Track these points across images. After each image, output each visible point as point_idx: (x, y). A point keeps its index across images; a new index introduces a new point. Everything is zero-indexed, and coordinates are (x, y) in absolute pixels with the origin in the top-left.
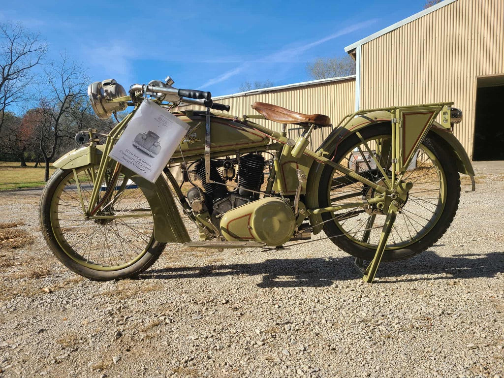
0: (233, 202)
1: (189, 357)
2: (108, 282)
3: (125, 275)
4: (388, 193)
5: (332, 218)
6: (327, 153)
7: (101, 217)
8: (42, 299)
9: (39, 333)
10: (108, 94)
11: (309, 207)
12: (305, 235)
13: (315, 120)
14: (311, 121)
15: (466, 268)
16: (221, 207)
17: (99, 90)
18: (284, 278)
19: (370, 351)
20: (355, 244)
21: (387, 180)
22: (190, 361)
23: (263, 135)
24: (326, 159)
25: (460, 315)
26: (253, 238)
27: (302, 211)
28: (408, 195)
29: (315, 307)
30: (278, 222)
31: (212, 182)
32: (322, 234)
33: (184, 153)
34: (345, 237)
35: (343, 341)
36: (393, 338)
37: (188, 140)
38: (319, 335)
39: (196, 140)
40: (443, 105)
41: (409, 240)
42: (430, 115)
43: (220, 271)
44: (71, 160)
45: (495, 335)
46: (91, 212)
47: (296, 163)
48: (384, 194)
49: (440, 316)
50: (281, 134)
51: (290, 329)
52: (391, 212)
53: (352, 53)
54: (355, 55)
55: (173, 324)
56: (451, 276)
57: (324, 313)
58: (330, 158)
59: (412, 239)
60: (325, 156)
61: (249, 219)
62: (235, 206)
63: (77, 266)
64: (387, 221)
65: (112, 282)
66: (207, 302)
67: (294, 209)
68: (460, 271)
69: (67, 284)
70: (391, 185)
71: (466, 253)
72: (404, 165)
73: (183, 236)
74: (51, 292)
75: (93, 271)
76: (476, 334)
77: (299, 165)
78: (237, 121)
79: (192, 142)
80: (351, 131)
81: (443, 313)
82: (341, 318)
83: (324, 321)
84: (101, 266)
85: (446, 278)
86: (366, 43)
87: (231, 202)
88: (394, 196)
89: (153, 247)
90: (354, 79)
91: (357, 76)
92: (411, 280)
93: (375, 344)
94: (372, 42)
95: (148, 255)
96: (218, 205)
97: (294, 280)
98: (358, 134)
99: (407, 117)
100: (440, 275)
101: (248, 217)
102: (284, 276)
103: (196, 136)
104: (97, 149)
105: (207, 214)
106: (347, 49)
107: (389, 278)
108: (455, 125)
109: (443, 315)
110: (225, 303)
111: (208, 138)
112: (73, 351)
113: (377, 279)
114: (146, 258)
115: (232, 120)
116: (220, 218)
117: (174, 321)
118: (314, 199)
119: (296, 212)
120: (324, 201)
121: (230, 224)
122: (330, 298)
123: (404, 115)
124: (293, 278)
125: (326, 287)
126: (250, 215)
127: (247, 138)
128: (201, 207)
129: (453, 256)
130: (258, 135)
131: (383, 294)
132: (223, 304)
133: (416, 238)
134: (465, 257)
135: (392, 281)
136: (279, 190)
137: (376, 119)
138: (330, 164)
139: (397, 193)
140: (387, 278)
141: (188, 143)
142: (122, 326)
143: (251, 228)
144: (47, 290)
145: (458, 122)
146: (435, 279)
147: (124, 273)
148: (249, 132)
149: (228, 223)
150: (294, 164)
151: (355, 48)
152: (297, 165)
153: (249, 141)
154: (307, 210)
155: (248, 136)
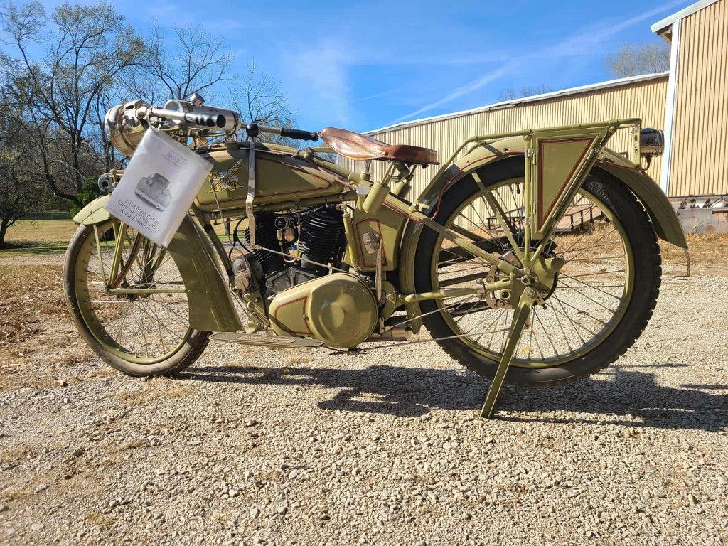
0: (292, 278)
1: (123, 499)
2: (138, 379)
3: (160, 372)
4: (517, 274)
7: (127, 291)
8: (47, 394)
10: (128, 121)
11: (400, 291)
12: (396, 333)
13: (395, 154)
15: (682, 410)
16: (276, 284)
17: (119, 117)
18: (367, 397)
19: (375, 530)
20: (474, 354)
21: (518, 253)
22: (120, 505)
23: (332, 177)
24: (423, 217)
25: (583, 492)
26: (310, 334)
27: (389, 296)
28: (556, 275)
29: (364, 448)
30: (342, 312)
31: (258, 247)
32: (424, 332)
33: (221, 205)
34: (458, 342)
35: (353, 507)
36: (431, 515)
37: (227, 186)
38: (327, 493)
39: (238, 186)
40: (617, 125)
41: (567, 354)
42: (586, 143)
43: (292, 377)
44: (92, 213)
45: (613, 536)
46: (114, 282)
47: (378, 221)
48: (511, 275)
49: (549, 488)
50: (362, 176)
51: (296, 477)
52: (522, 305)
53: (666, 32)
54: (670, 36)
55: (156, 447)
57: (369, 458)
58: (430, 216)
59: (572, 352)
60: (424, 211)
61: (305, 302)
62: (295, 284)
63: (106, 354)
64: (515, 320)
65: (143, 379)
66: (228, 422)
67: (375, 292)
68: (665, 414)
70: (524, 261)
71: (714, 383)
72: (539, 228)
73: (232, 324)
74: (65, 385)
75: (123, 361)
76: (579, 530)
77: (381, 225)
78: (298, 157)
79: (232, 189)
80: (464, 171)
81: (557, 483)
82: (386, 470)
83: (354, 472)
84: (135, 357)
85: (633, 424)
86: (691, 15)
87: (289, 278)
88: (525, 280)
89: (192, 336)
90: (666, 78)
91: (672, 73)
92: (561, 421)
93: (394, 520)
94: (703, 12)
95: (187, 346)
96: (273, 282)
97: (379, 401)
98: (476, 177)
99: (546, 147)
100: (622, 418)
101: (303, 301)
102: (370, 394)
103: (237, 179)
105: (258, 294)
106: (656, 27)
107: (528, 414)
108: (653, 158)
109: (555, 488)
110: (250, 426)
111: (252, 183)
112: (7, 469)
113: (503, 413)
114: (184, 351)
115: (291, 156)
116: (271, 301)
117: (160, 444)
118: (409, 278)
119: (379, 298)
120: (425, 281)
121: (280, 309)
122: (398, 436)
123: (541, 143)
124: (378, 398)
125: (411, 418)
126: (305, 298)
127: (307, 183)
128: (247, 284)
129: (683, 386)
130: (325, 180)
131: (487, 440)
132: (247, 427)
133: (579, 351)
135: (529, 418)
136: (352, 262)
137: (506, 150)
138: (429, 225)
139: (533, 273)
140: (524, 413)
141: (227, 189)
142: (95, 442)
143: (306, 318)
144: (61, 382)
145: (659, 153)
146: (604, 423)
147: (159, 369)
148: (308, 173)
149: (275, 308)
150: (376, 223)
151: (671, 25)
152: (379, 225)
153: (308, 188)
154: (397, 296)
155: (307, 180)
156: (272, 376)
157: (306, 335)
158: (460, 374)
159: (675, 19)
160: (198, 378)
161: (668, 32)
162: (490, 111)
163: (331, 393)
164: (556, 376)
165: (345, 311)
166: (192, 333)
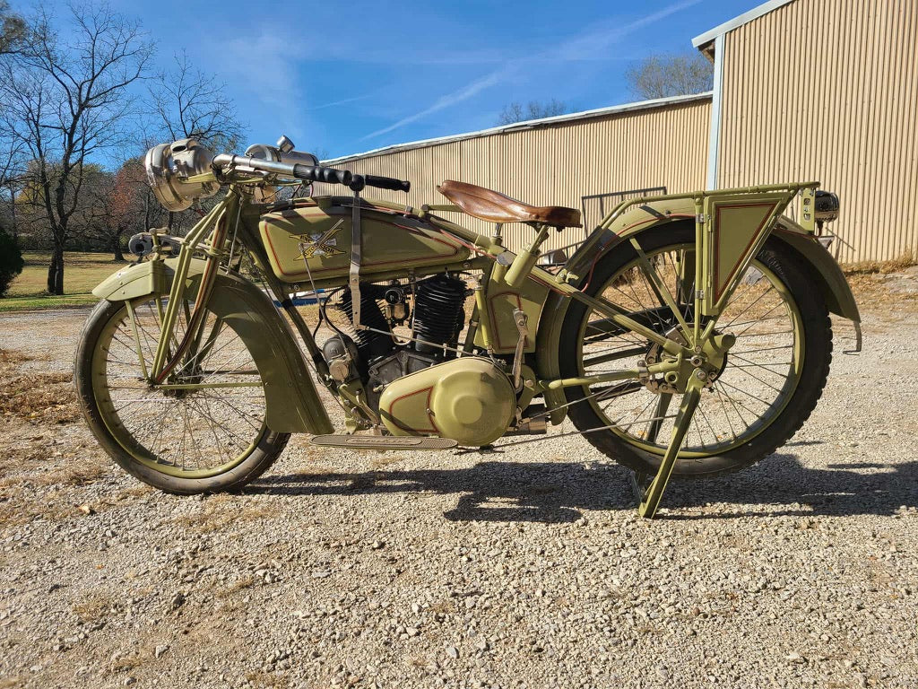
0: (404, 364)
1: (281, 652)
2: (191, 498)
3: (221, 486)
4: (686, 355)
5: (584, 396)
6: (576, 278)
7: (176, 386)
8: (74, 526)
9: (51, 591)
10: (180, 168)
11: (541, 376)
12: (534, 426)
13: (548, 218)
14: (540, 220)
15: (843, 494)
16: (383, 372)
17: (165, 160)
18: (496, 503)
19: (603, 658)
20: (628, 445)
21: (686, 330)
22: (281, 660)
23: (458, 242)
24: (573, 290)
25: (796, 593)
26: (436, 431)
27: (528, 383)
28: (726, 355)
29: (532, 564)
31: (363, 328)
32: (568, 424)
33: (314, 274)
34: (609, 432)
35: (561, 634)
36: (653, 634)
37: (321, 252)
38: (522, 621)
39: (336, 252)
41: (730, 441)
43: (389, 483)
44: (122, 285)
45: (848, 637)
46: (158, 377)
47: (518, 295)
48: (679, 356)
49: (758, 592)
50: (492, 240)
51: (475, 606)
52: (691, 389)
53: (708, 48)
54: (712, 53)
55: (275, 584)
57: (546, 576)
58: (580, 287)
59: (735, 438)
60: (571, 282)
61: (430, 395)
62: (408, 372)
63: (140, 468)
64: (682, 406)
65: (197, 497)
66: (347, 545)
67: (512, 378)
68: (829, 500)
69: (122, 499)
70: (693, 339)
71: (857, 461)
72: (715, 303)
73: (320, 424)
74: (92, 512)
75: (165, 476)
76: (812, 634)
77: (522, 300)
78: (412, 216)
79: (329, 255)
80: (621, 236)
81: (765, 586)
82: (573, 588)
83: (539, 593)
84: (181, 469)
85: (797, 513)
86: (736, 29)
87: (400, 364)
88: (696, 361)
89: (268, 441)
90: (709, 100)
91: (715, 93)
92: (730, 516)
93: (616, 644)
94: (748, 26)
95: (258, 452)
96: (378, 369)
97: (514, 506)
98: (634, 242)
99: (723, 212)
100: (788, 507)
101: (427, 393)
102: (498, 499)
103: (335, 244)
104: (165, 266)
105: (359, 384)
106: (698, 41)
107: (690, 509)
109: (764, 591)
110: (378, 548)
111: (356, 249)
112: (94, 629)
113: (664, 511)
114: (254, 459)
115: (402, 214)
116: (380, 392)
117: (279, 580)
118: (552, 360)
119: (517, 385)
120: (571, 365)
121: (395, 405)
122: (564, 547)
123: (718, 208)
124: (512, 503)
125: (565, 524)
126: (430, 389)
127: (427, 248)
128: (346, 372)
129: (829, 466)
130: (450, 245)
131: (665, 543)
132: (374, 549)
133: (743, 436)
135: (692, 515)
136: (486, 344)
137: (669, 213)
138: (579, 298)
139: (703, 354)
140: (685, 509)
141: (322, 256)
142: (190, 585)
143: (432, 413)
144: (86, 508)
146: (775, 514)
147: (219, 483)
148: (431, 238)
149: (390, 402)
150: (515, 297)
151: (714, 40)
152: (518, 300)
153: (431, 255)
154: (537, 382)
155: (429, 245)
156: (364, 484)
157: (430, 434)
158: (588, 467)
159: (718, 33)
160: (274, 491)
161: (711, 48)
162: (504, 133)
163: (451, 501)
164: (720, 466)
165: (483, 403)
166: (268, 436)
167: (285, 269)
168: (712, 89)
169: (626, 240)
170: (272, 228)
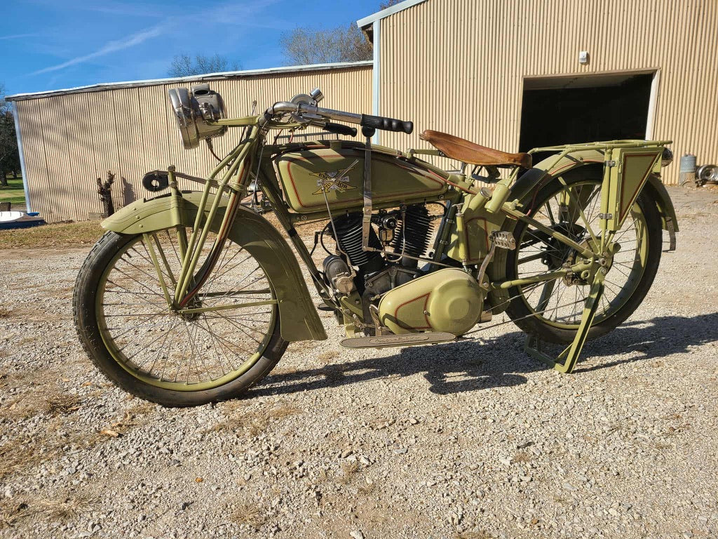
0: (393, 278)
2: (200, 408)
3: (227, 394)
4: (596, 258)
6: (522, 206)
9: (184, 509)
13: (521, 162)
14: (516, 163)
15: (648, 342)
16: (377, 284)
21: (595, 241)
23: (440, 179)
24: (521, 214)
26: (430, 327)
31: (371, 249)
37: (336, 187)
39: (349, 187)
42: (652, 158)
44: (140, 219)
46: (181, 302)
47: (485, 219)
48: (591, 260)
52: (598, 282)
53: (368, 29)
54: (371, 33)
56: (644, 354)
58: (526, 213)
60: (520, 209)
61: (427, 300)
62: (397, 285)
64: (591, 293)
68: (647, 347)
70: (600, 247)
72: (620, 221)
74: (120, 435)
77: (488, 223)
78: (403, 158)
79: (342, 191)
80: (552, 175)
84: (185, 384)
86: (387, 17)
87: (390, 277)
88: (603, 262)
95: (263, 360)
96: (373, 282)
98: (561, 179)
99: (631, 159)
101: (425, 298)
103: (348, 181)
105: (358, 296)
106: (361, 23)
111: (367, 184)
115: (395, 157)
116: (377, 301)
121: (399, 310)
126: (427, 295)
127: (422, 184)
128: (351, 286)
130: (436, 181)
134: (632, 327)
135: (588, 367)
137: (584, 159)
138: (527, 220)
141: (337, 191)
143: (427, 314)
144: (111, 432)
147: (226, 391)
148: (423, 176)
149: (396, 307)
150: (483, 221)
151: (372, 24)
152: (485, 223)
153: (424, 189)
154: (490, 284)
155: (423, 182)
157: (426, 330)
159: (374, 18)
161: (370, 29)
166: (274, 346)
167: (304, 203)
168: (372, 59)
169: (556, 179)
170: (294, 167)
